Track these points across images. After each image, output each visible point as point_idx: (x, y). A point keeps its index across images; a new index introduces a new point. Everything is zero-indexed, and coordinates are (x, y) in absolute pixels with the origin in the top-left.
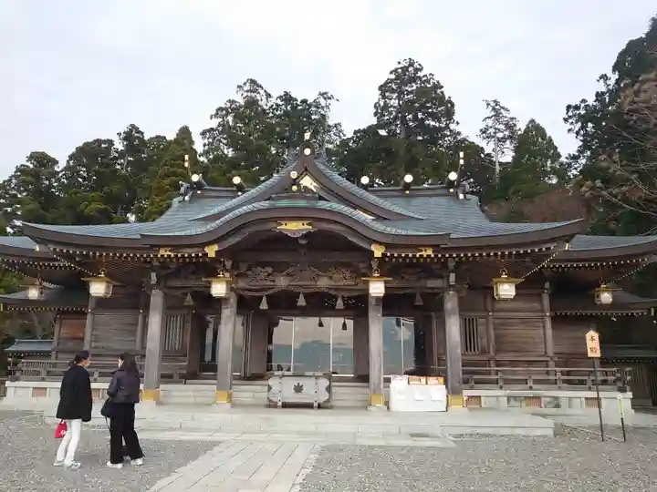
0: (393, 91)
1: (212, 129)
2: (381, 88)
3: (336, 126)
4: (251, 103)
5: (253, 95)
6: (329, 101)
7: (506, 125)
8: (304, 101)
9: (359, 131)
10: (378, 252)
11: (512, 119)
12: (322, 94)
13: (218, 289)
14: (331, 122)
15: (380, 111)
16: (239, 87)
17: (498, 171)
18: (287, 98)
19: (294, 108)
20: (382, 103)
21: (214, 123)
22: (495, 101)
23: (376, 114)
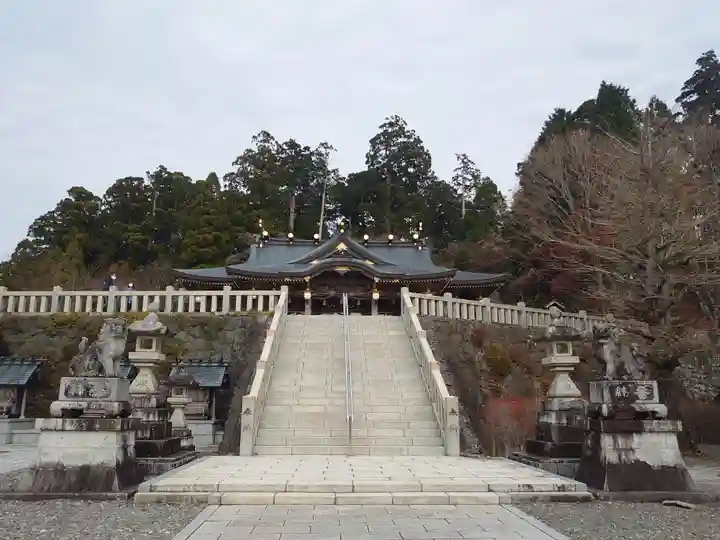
0: (381, 143)
1: (233, 173)
2: (371, 141)
3: (334, 171)
4: (264, 151)
5: (267, 145)
6: (328, 150)
7: (473, 175)
8: (307, 148)
9: (353, 174)
10: (377, 280)
11: (477, 170)
12: (322, 144)
13: (308, 295)
14: (330, 168)
15: (371, 159)
16: (254, 137)
17: (464, 213)
18: (292, 145)
19: (298, 153)
20: (372, 153)
21: (235, 169)
22: (464, 155)
23: (367, 162)
